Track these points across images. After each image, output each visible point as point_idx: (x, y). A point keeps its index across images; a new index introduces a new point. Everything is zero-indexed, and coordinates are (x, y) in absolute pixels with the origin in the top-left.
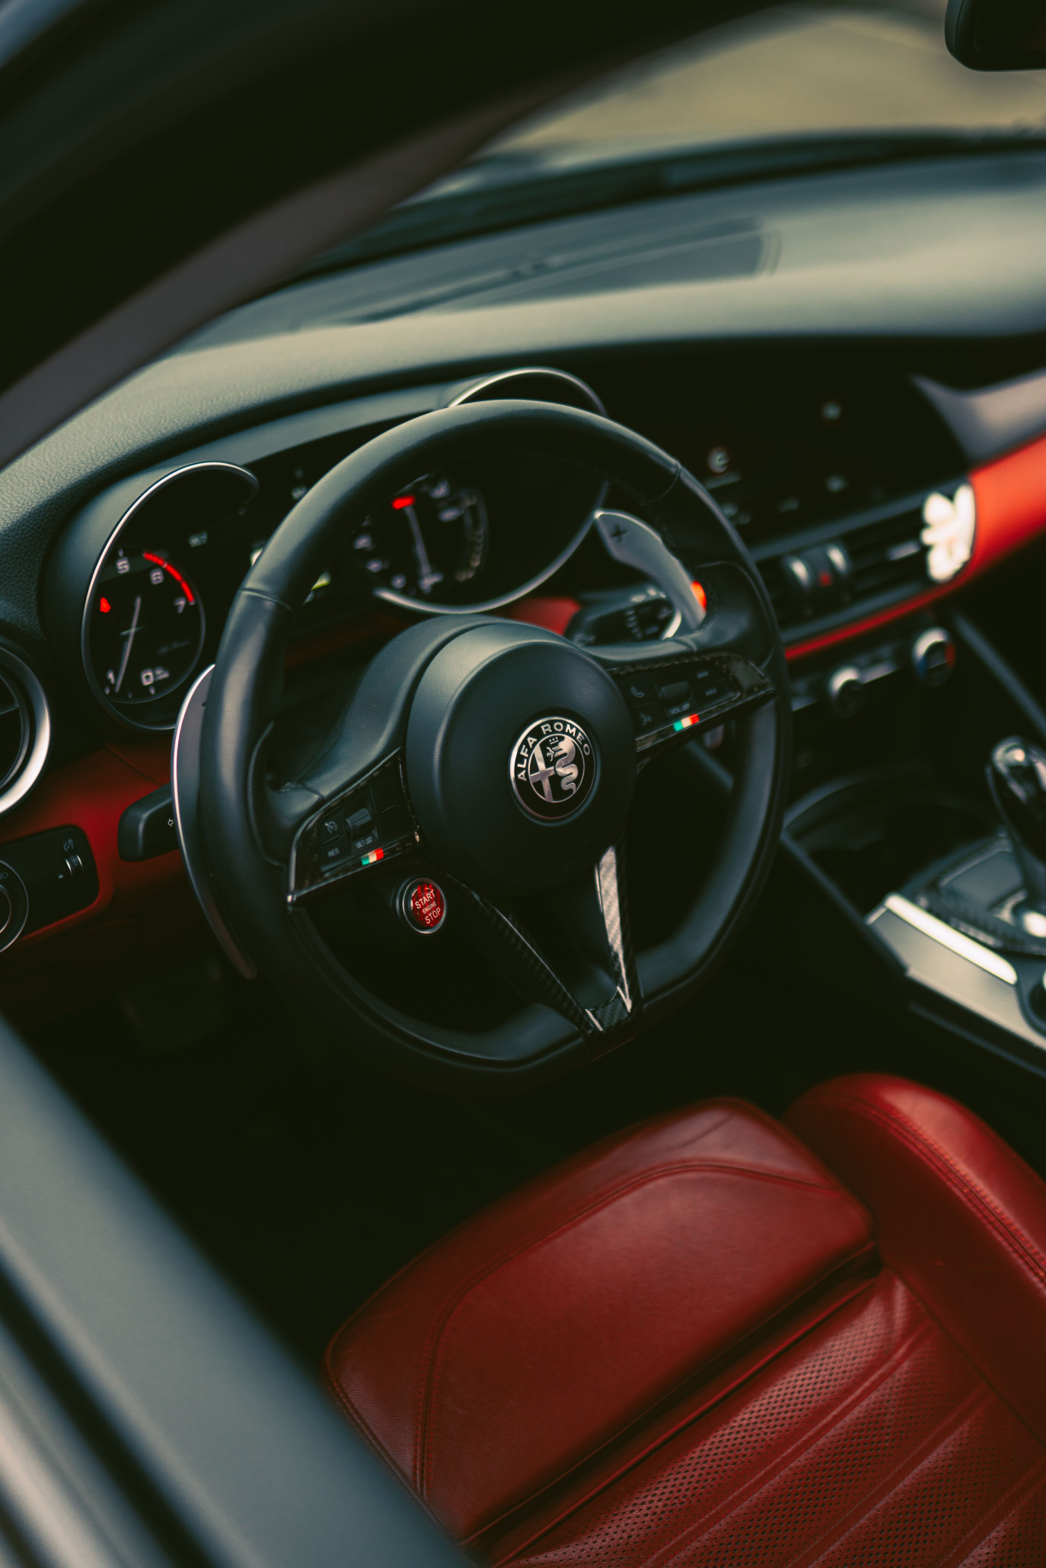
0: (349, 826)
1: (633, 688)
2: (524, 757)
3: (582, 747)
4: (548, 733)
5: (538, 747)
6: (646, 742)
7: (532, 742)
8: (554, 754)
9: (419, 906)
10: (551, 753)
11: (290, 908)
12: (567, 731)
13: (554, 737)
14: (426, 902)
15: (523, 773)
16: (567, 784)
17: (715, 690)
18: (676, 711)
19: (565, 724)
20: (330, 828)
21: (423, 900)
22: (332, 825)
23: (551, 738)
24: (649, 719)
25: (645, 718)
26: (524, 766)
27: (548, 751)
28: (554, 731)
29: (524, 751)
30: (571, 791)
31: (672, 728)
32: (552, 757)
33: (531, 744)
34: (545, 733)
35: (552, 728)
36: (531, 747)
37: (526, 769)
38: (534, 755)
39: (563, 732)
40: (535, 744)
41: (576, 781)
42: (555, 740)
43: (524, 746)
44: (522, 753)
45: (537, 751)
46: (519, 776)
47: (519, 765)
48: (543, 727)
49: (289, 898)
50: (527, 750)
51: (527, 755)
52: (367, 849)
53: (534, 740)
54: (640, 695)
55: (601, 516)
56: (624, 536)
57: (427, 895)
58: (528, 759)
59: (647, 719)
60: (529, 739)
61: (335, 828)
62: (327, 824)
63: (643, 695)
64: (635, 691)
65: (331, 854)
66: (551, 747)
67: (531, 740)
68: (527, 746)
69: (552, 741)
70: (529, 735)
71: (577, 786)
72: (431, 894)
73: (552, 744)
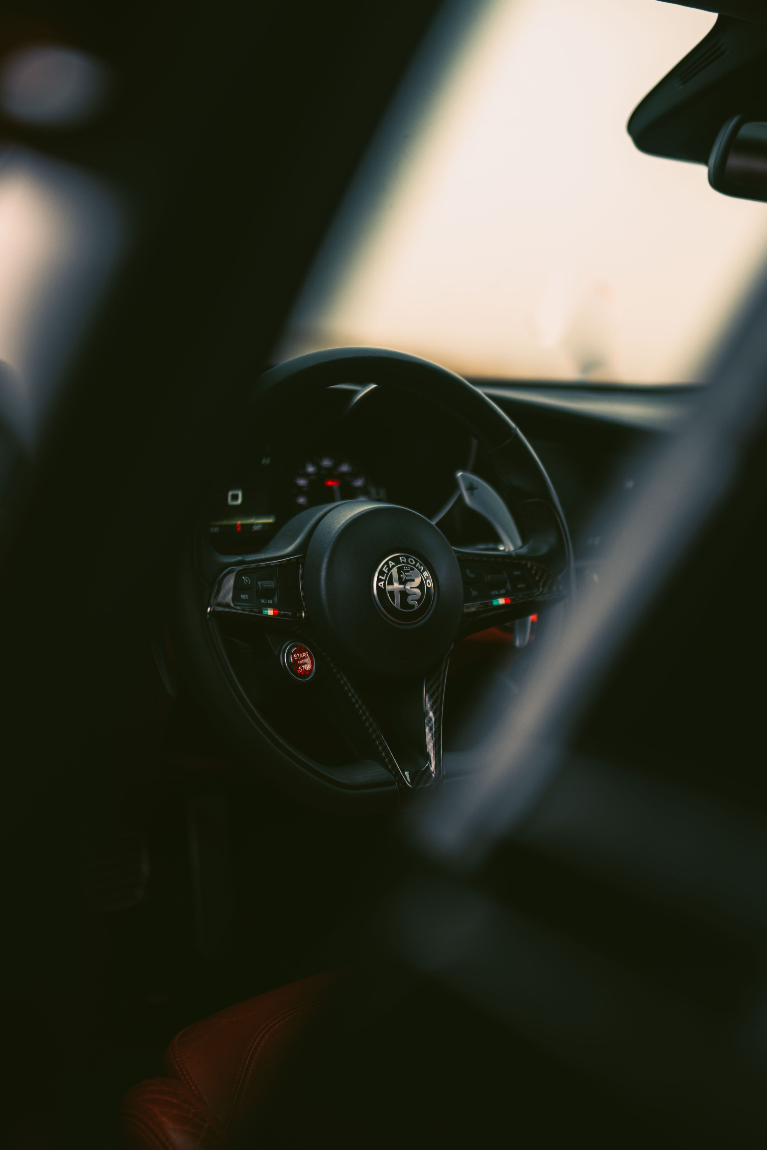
0: (259, 586)
1: (467, 570)
2: (384, 572)
3: (426, 580)
4: (403, 563)
5: (395, 569)
6: (472, 608)
7: (392, 565)
8: (406, 577)
9: (296, 658)
10: (403, 576)
11: (208, 616)
12: (417, 566)
13: (408, 567)
14: (302, 657)
15: (382, 583)
16: (412, 600)
17: (524, 585)
18: (496, 593)
19: (416, 562)
20: (245, 580)
21: (300, 656)
22: (247, 579)
23: (405, 566)
24: (476, 593)
25: (473, 592)
26: (384, 578)
27: (402, 574)
28: (408, 563)
29: (385, 569)
30: (413, 606)
31: (492, 602)
32: (404, 578)
33: (391, 566)
34: (401, 562)
35: (407, 561)
36: (391, 567)
37: (385, 580)
38: (392, 573)
39: (414, 565)
40: (393, 566)
41: (419, 601)
42: (408, 568)
43: (386, 566)
44: (384, 569)
45: (394, 571)
46: (379, 584)
47: (380, 577)
48: (401, 558)
49: (209, 610)
50: (387, 568)
51: (387, 572)
52: (268, 606)
53: (393, 564)
54: (472, 576)
55: (461, 475)
56: (475, 491)
57: (303, 654)
58: (387, 574)
59: (474, 593)
60: (390, 562)
61: (249, 582)
62: (244, 578)
63: (474, 576)
64: (469, 572)
65: (243, 597)
66: (405, 572)
67: (391, 564)
68: (388, 566)
69: (406, 568)
70: (390, 560)
71: (419, 604)
72: (306, 654)
73: (405, 571)
